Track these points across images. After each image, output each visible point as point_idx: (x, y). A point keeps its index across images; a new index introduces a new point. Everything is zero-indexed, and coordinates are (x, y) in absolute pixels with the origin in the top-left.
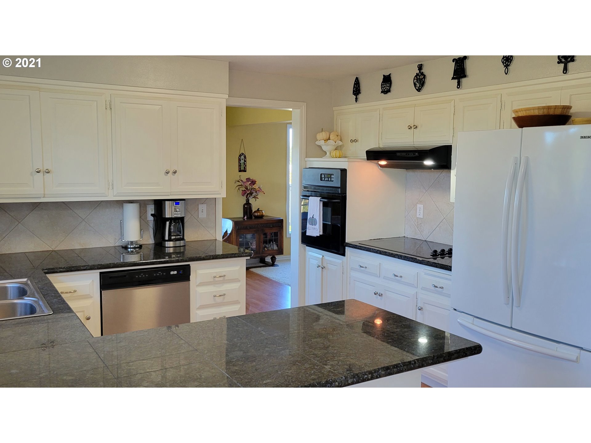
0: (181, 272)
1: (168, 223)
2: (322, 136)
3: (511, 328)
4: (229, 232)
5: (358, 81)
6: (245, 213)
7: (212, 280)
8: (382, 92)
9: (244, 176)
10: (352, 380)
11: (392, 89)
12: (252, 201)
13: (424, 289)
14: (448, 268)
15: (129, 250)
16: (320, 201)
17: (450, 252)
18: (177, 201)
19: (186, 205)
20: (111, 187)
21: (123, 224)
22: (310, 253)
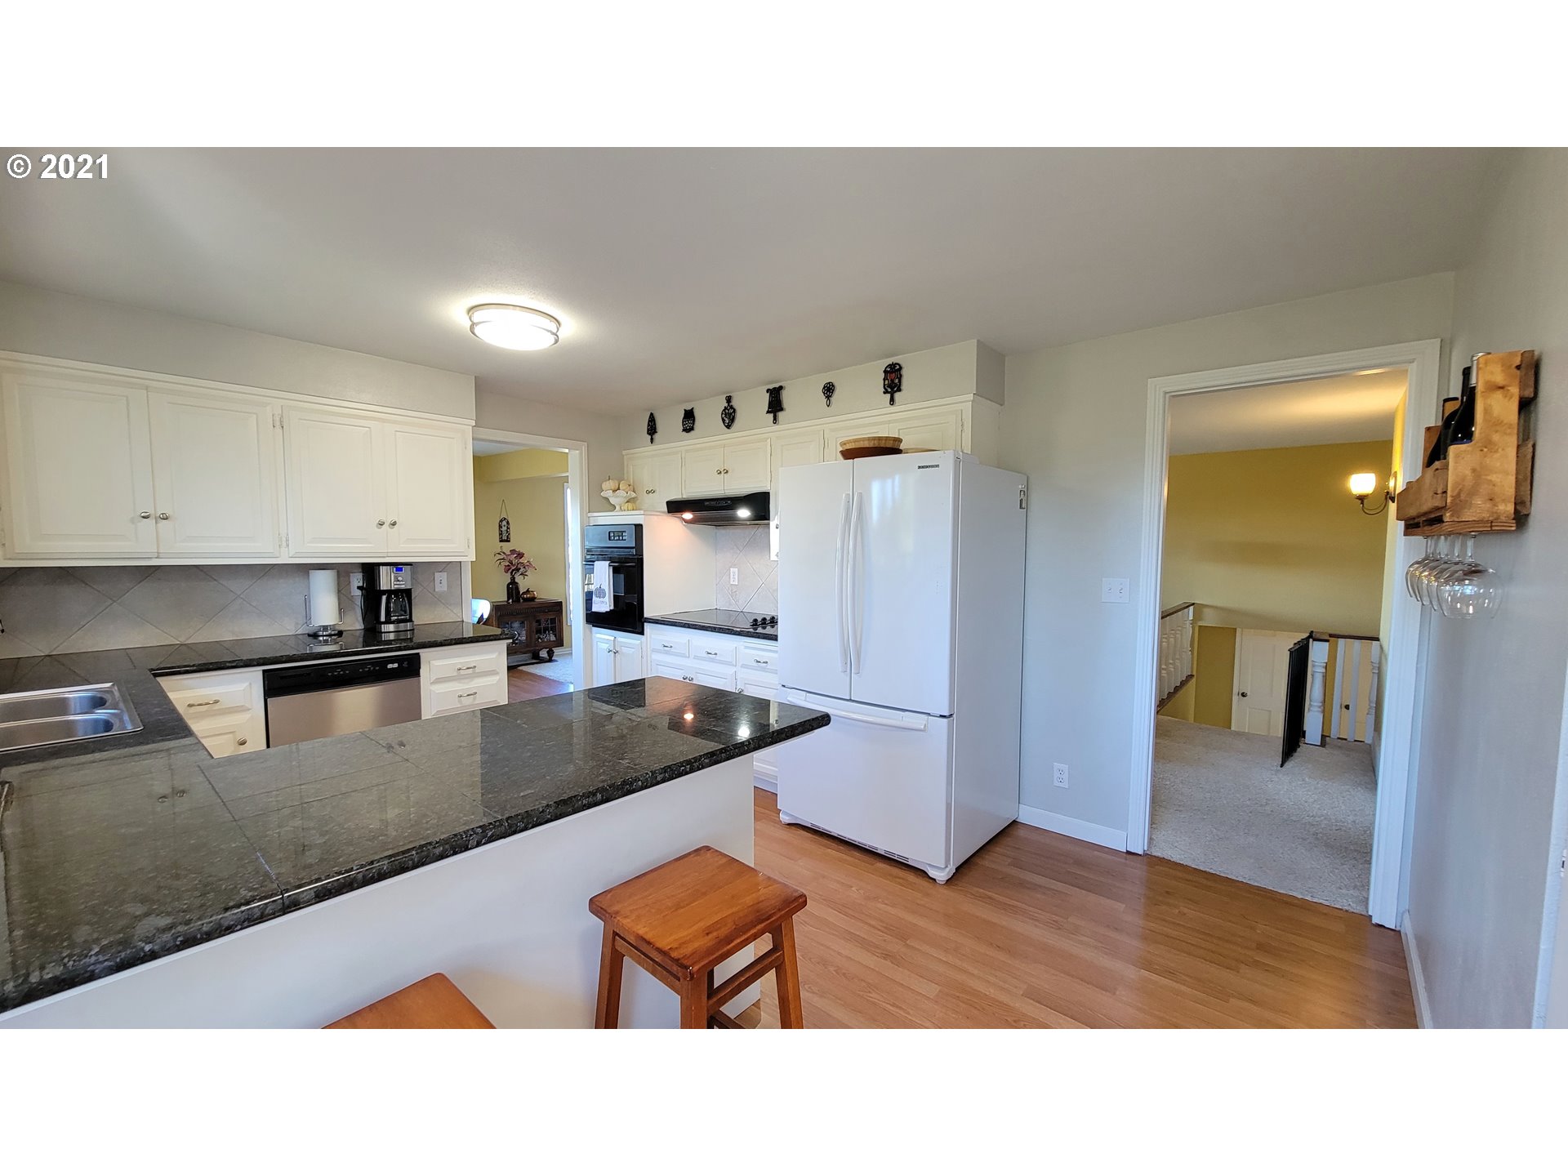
0: (405, 664)
1: (384, 598)
2: (608, 485)
3: (850, 700)
4: (485, 616)
5: (653, 417)
6: (509, 596)
7: (455, 674)
8: (684, 430)
9: (507, 547)
10: (662, 776)
11: (695, 426)
12: (519, 579)
13: (744, 666)
14: (774, 638)
15: (321, 638)
16: (610, 566)
17: (773, 621)
18: (398, 566)
19: (413, 573)
20: (284, 544)
21: (310, 602)
22: (598, 636)
